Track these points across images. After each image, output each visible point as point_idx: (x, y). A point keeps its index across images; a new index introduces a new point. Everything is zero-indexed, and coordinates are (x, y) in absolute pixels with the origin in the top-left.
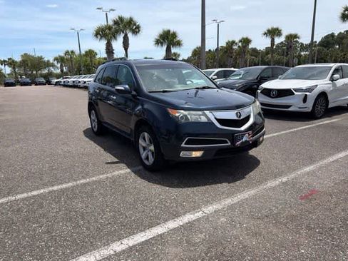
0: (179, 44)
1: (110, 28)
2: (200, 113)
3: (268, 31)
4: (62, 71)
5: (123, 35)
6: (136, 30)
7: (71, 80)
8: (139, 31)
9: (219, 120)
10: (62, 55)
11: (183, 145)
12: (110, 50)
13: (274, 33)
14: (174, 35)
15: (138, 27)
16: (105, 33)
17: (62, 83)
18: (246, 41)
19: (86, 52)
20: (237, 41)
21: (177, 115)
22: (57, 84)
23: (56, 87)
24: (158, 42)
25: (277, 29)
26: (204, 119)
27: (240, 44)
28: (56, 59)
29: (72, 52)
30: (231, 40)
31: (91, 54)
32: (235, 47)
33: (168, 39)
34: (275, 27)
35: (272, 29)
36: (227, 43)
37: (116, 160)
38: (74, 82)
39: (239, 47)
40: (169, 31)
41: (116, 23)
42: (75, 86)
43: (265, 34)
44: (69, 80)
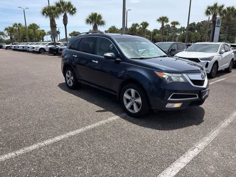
0: (102, 23)
1: (54, 8)
2: (180, 75)
3: (160, 18)
4: (11, 38)
5: (63, 15)
6: (73, 11)
7: (21, 45)
8: (75, 12)
9: (192, 81)
10: (11, 26)
11: (169, 99)
12: (53, 25)
13: (163, 20)
14: (100, 17)
15: (74, 9)
16: (50, 12)
17: (13, 48)
18: (145, 25)
19: (31, 25)
20: (139, 24)
21: (164, 76)
22: (7, 48)
23: (7, 51)
24: (88, 21)
25: (166, 18)
26: (182, 80)
27: (141, 26)
28: (6, 29)
29: (19, 24)
30: (135, 23)
31: (34, 27)
32: (137, 28)
33: (95, 19)
34: (164, 16)
35: (163, 17)
36: (133, 25)
37: (102, 109)
38: (23, 47)
39: (141, 28)
40: (96, 14)
41: (58, 5)
42: (24, 50)
43: (158, 20)
44: (19, 46)
